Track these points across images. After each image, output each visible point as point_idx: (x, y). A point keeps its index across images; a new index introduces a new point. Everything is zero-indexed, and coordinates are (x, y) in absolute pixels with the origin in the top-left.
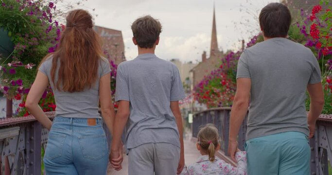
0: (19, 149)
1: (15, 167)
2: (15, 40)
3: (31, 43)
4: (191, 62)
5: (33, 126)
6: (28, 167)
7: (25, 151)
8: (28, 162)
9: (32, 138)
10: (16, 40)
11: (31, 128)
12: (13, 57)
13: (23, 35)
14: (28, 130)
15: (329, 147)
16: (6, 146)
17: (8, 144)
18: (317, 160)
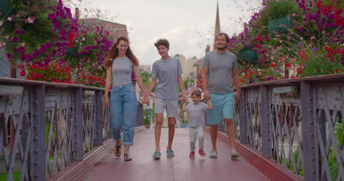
0: (23, 111)
1: (20, 127)
2: (16, 7)
3: (33, 10)
4: (195, 58)
5: (36, 90)
6: (32, 130)
7: (29, 114)
8: (32, 125)
9: (36, 102)
10: (18, 7)
11: (35, 92)
12: (15, 25)
13: (25, 2)
14: (32, 94)
15: (326, 106)
16: (9, 105)
17: (12, 104)
18: (315, 121)
